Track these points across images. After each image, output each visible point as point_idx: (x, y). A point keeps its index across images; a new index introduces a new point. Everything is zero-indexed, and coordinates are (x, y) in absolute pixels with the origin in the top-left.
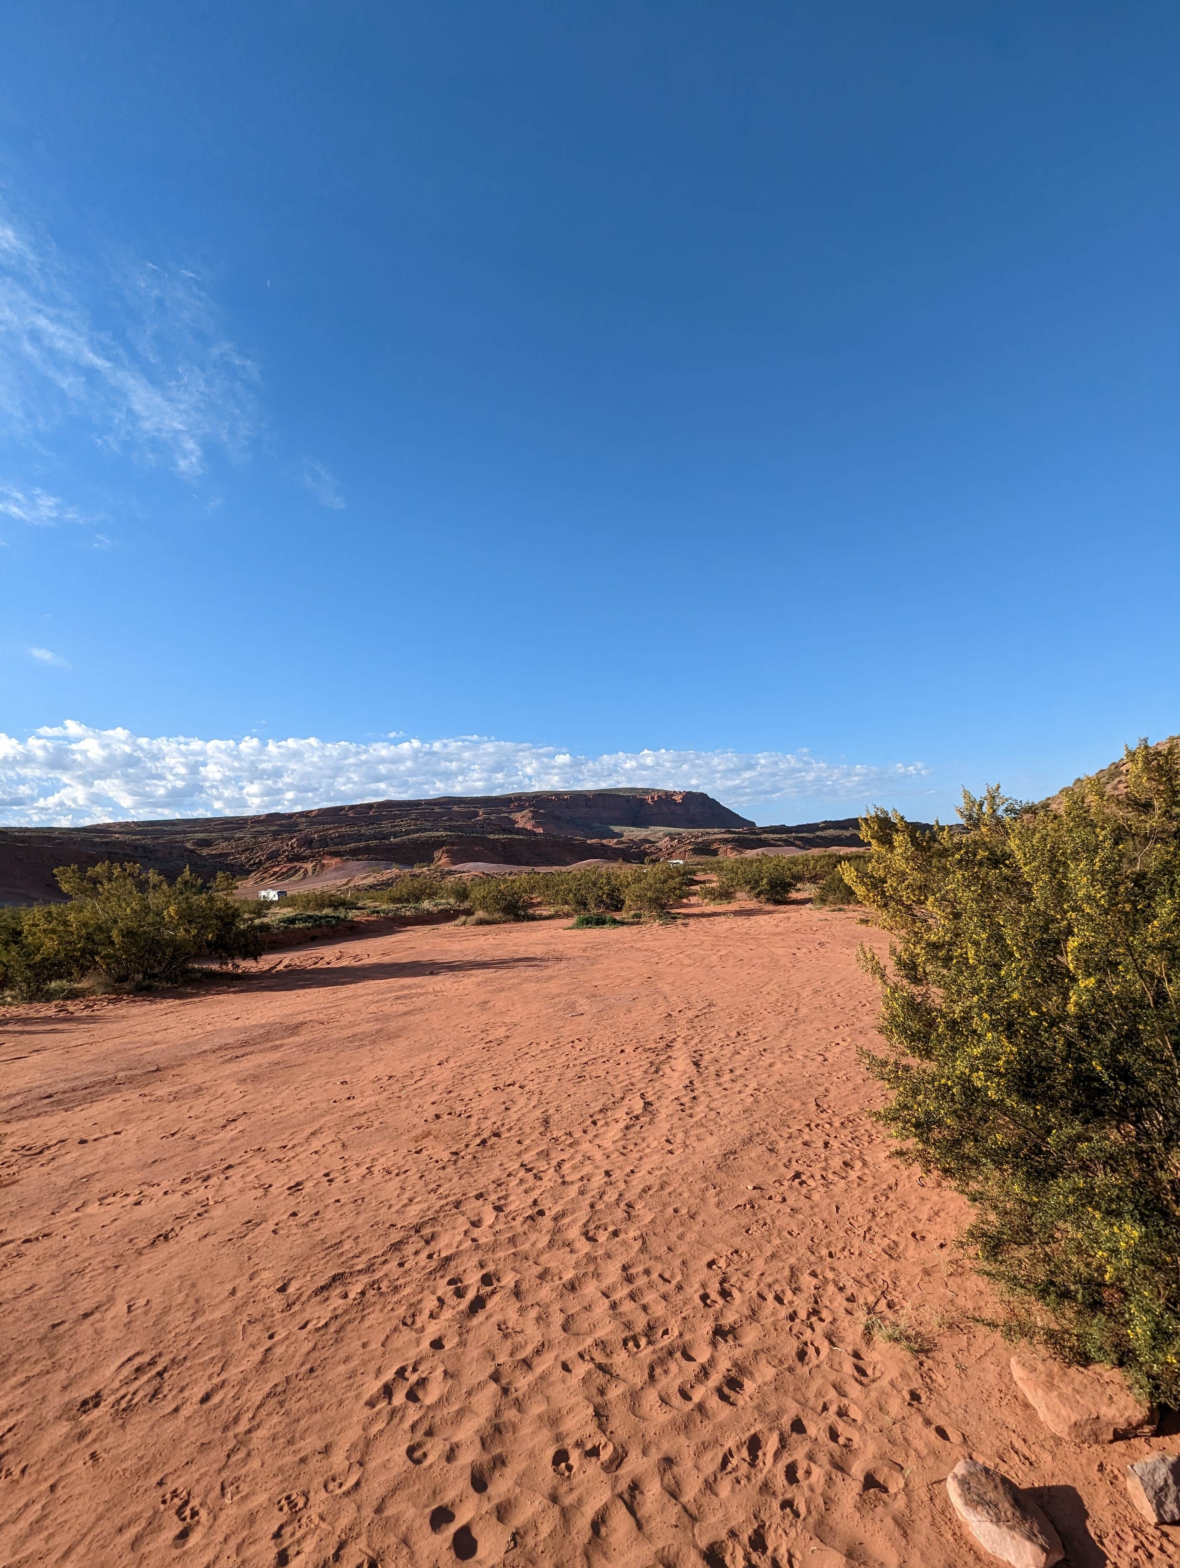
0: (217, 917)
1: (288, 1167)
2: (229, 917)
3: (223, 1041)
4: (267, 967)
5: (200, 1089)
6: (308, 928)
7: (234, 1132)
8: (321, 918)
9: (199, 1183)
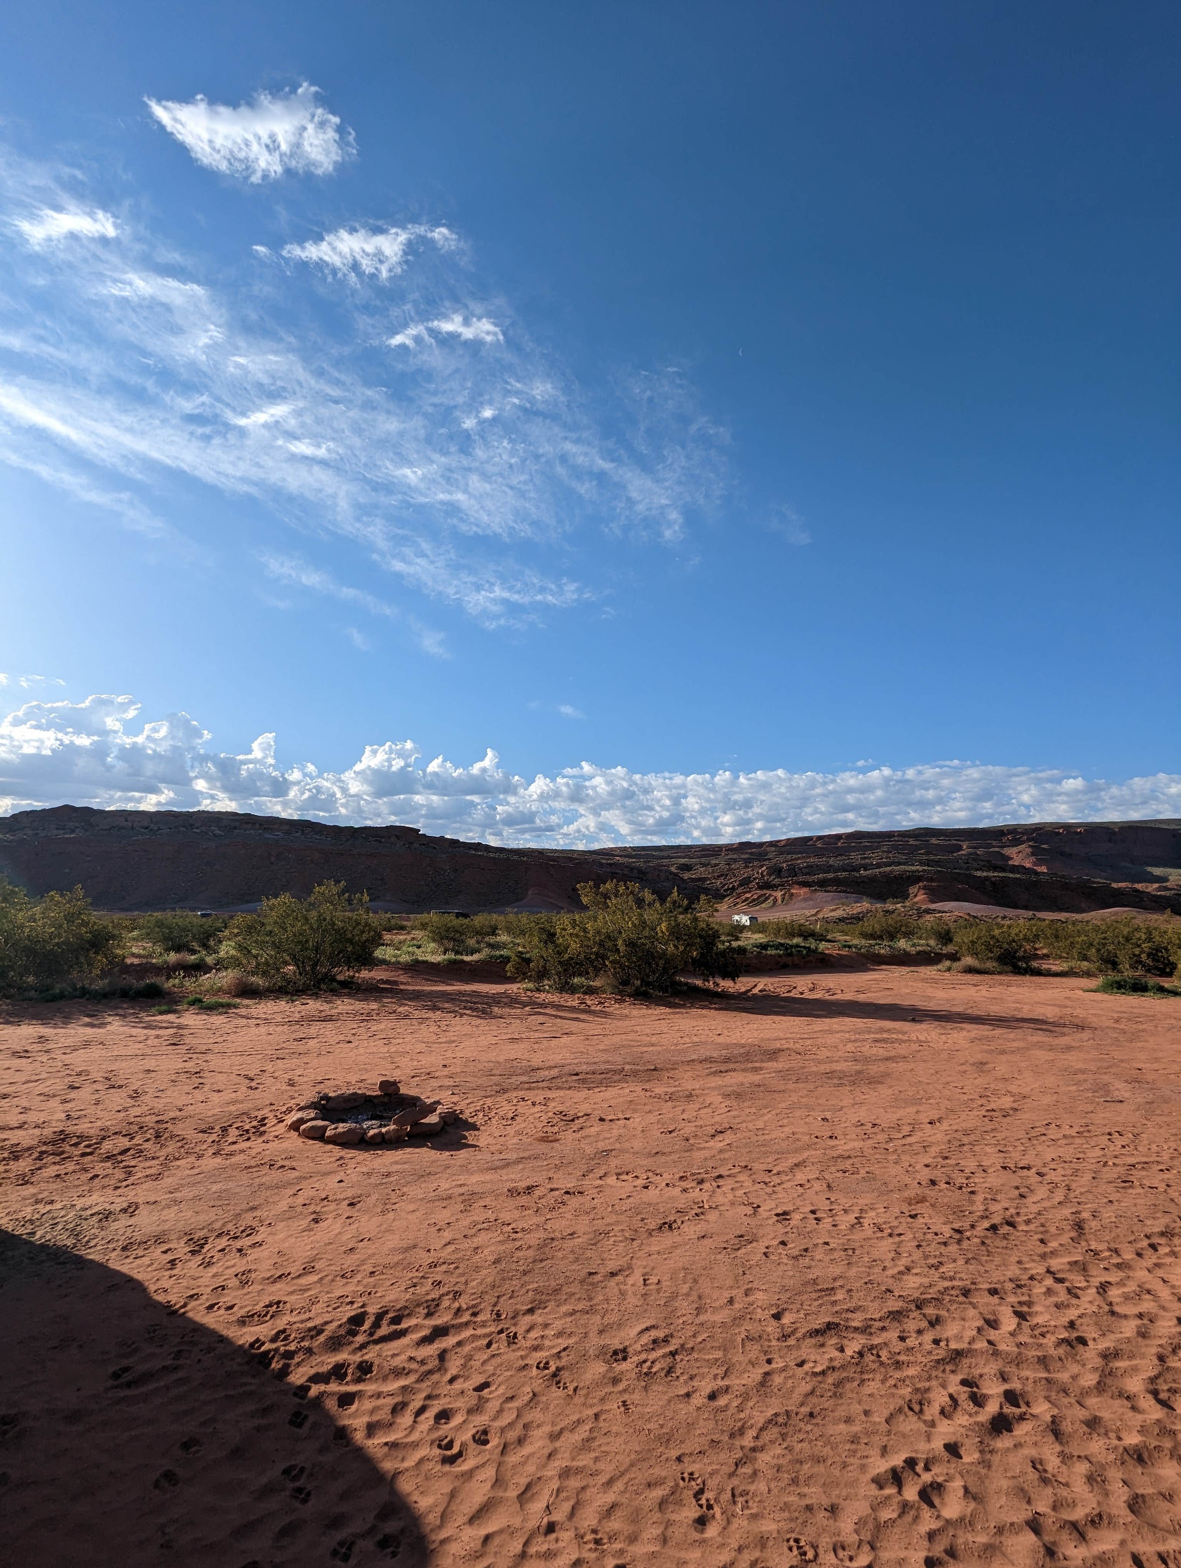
0: (701, 937)
1: (774, 1192)
2: (710, 937)
3: (708, 1054)
4: (743, 989)
5: (691, 1095)
6: (780, 956)
7: (722, 1144)
8: (792, 946)
9: (694, 1184)
